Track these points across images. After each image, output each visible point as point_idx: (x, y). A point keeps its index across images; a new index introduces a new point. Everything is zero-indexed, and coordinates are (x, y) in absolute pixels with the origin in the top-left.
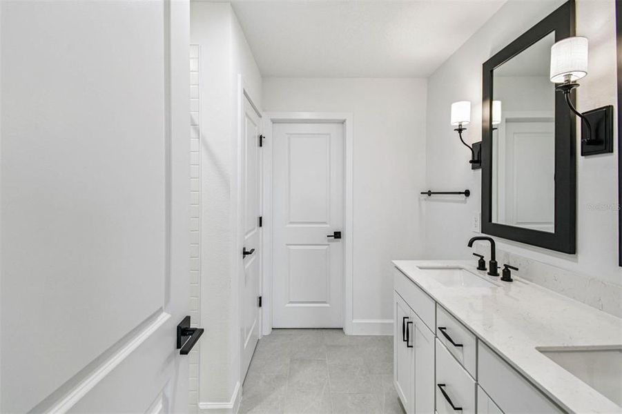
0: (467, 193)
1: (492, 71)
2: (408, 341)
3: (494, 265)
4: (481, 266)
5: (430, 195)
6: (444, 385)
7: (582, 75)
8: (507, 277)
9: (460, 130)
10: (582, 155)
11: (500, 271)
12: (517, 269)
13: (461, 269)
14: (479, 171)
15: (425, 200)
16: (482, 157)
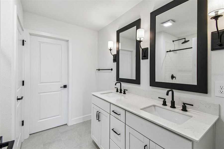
0: (112, 70)
1: (119, 34)
2: (99, 119)
3: (121, 90)
4: (117, 91)
5: (99, 70)
6: (113, 129)
7: (143, 39)
8: (124, 93)
9: (111, 50)
10: (142, 59)
11: (123, 92)
12: (127, 90)
13: (111, 93)
14: (116, 63)
15: (97, 72)
16: (116, 58)
